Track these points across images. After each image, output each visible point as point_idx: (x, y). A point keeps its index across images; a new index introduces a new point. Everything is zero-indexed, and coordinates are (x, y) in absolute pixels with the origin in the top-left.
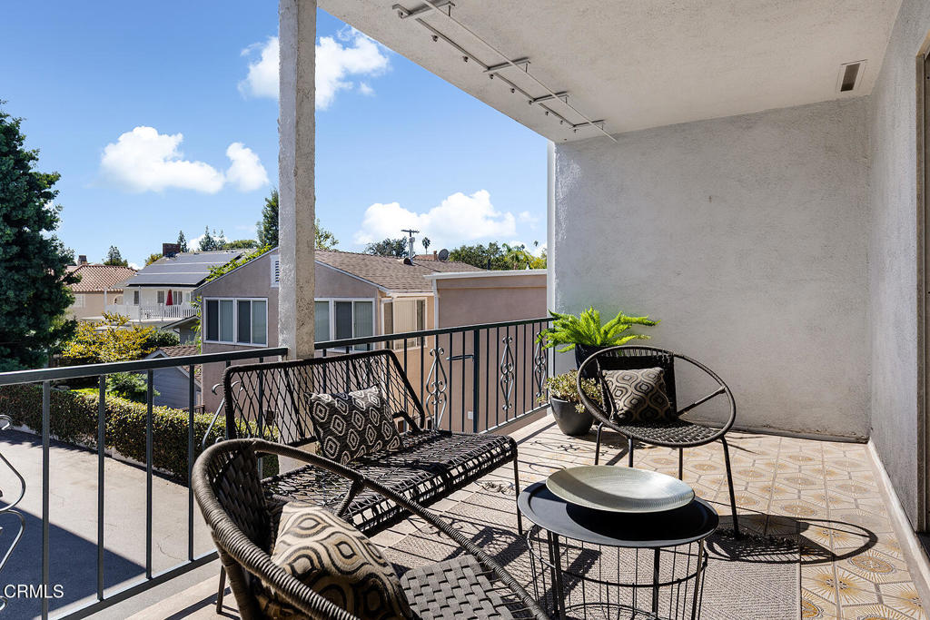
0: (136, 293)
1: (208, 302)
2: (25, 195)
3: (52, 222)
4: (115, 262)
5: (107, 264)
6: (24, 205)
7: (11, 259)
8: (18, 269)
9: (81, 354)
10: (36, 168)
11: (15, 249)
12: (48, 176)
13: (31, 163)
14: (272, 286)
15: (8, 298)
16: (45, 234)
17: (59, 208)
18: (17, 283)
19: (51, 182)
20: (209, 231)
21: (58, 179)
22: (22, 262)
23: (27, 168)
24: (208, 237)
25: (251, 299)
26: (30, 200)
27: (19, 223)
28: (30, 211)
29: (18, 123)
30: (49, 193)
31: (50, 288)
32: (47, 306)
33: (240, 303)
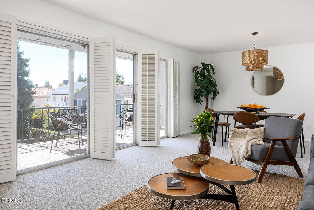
0: (54, 97)
3: (28, 74)
4: (47, 86)
10: (23, 57)
12: (27, 59)
13: (21, 55)
16: (26, 78)
20: (81, 74)
26: (21, 67)
28: (21, 71)
30: (27, 65)
33: (83, 101)
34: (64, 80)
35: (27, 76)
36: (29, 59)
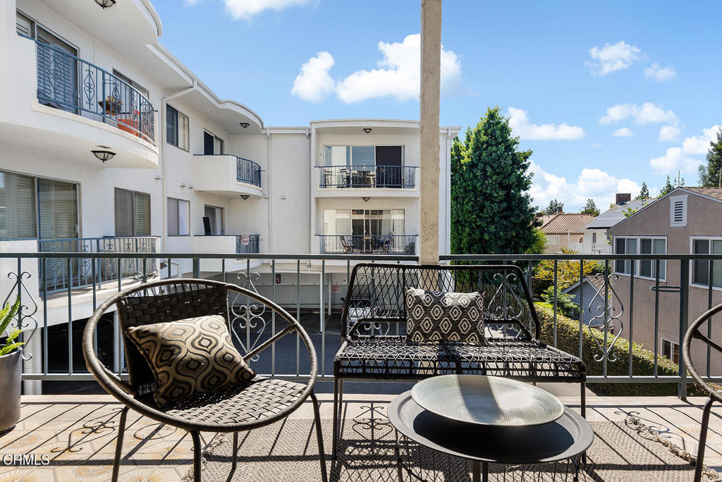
0: (594, 234)
1: (618, 240)
2: (510, 168)
3: (526, 184)
4: (591, 211)
5: (583, 213)
6: (510, 175)
7: (502, 212)
8: (506, 218)
9: (547, 278)
10: (518, 149)
11: (505, 204)
12: (525, 153)
13: (514, 147)
14: (671, 226)
15: (500, 237)
16: (523, 193)
17: (532, 174)
18: (506, 227)
19: (526, 158)
20: (670, 180)
21: (530, 155)
22: (509, 213)
23: (511, 150)
24: (669, 186)
25: (652, 238)
26: (513, 171)
27: (508, 188)
28: (513, 179)
29: (508, 121)
30: (525, 165)
31: (524, 230)
32: (522, 243)
33: (643, 241)
34: (618, 196)
35: (525, 189)
36: (530, 153)
